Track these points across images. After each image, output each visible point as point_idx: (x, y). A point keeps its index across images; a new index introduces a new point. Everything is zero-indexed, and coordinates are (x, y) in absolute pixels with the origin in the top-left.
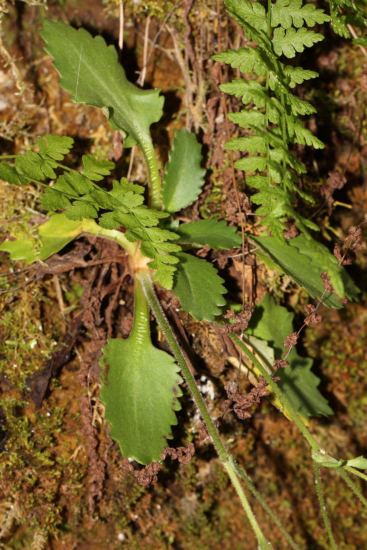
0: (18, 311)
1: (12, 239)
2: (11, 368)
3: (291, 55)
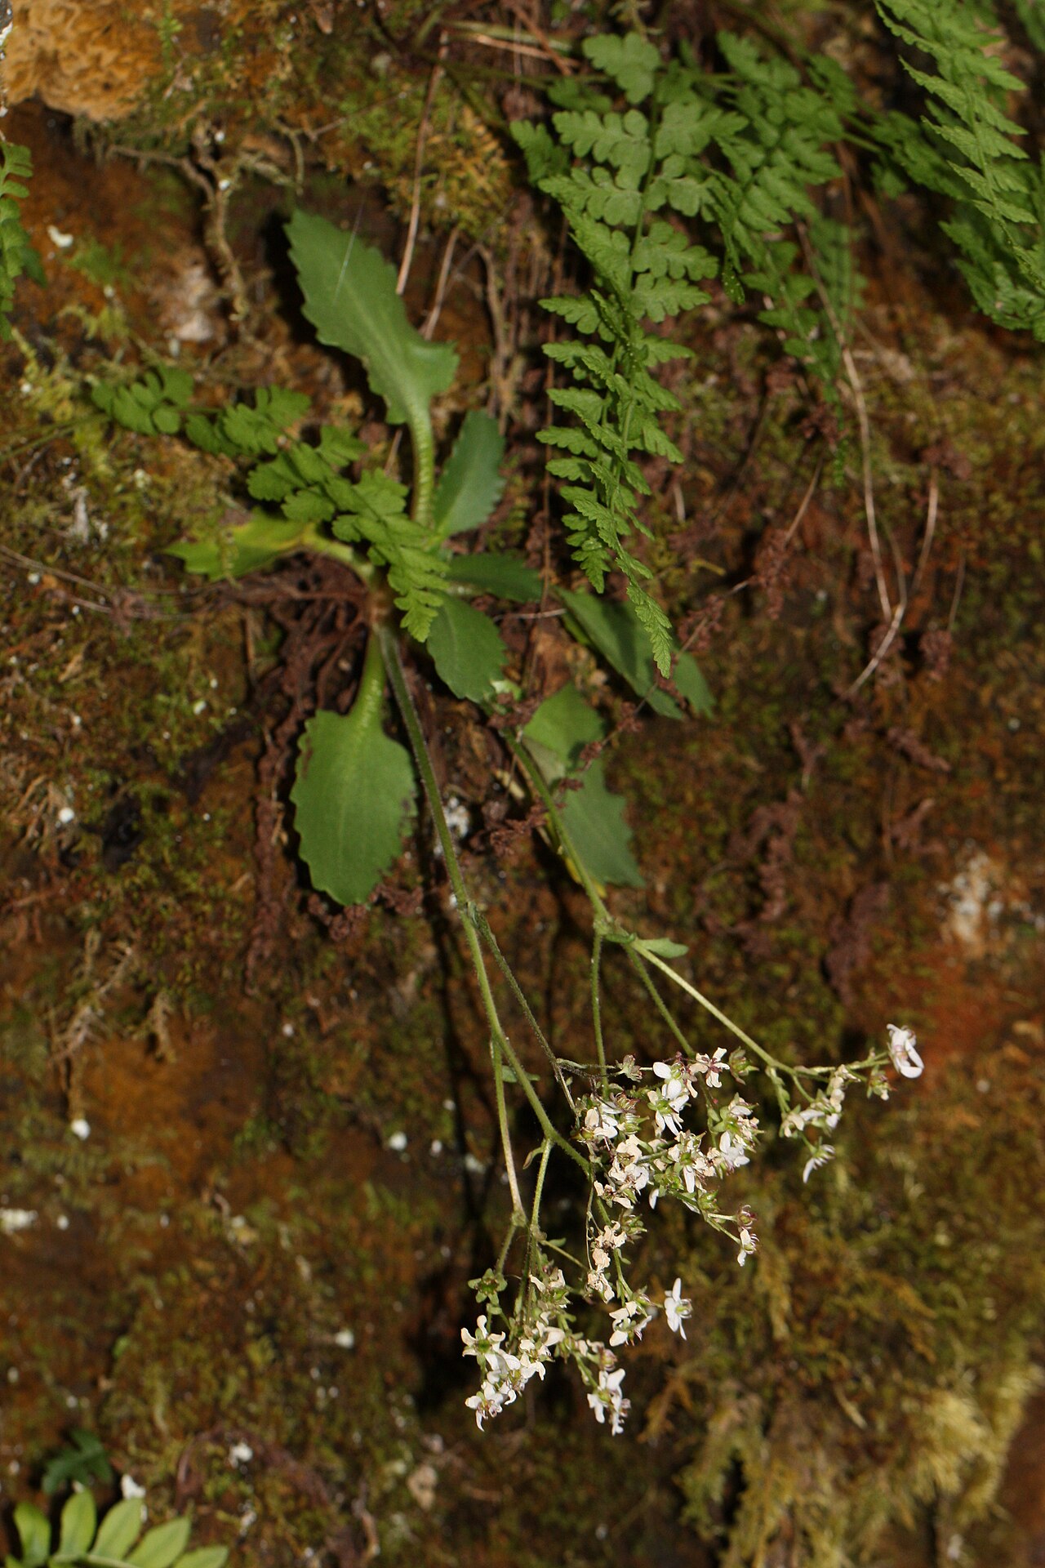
0: (184, 652)
1: (192, 540)
2: (160, 737)
3: (658, 316)
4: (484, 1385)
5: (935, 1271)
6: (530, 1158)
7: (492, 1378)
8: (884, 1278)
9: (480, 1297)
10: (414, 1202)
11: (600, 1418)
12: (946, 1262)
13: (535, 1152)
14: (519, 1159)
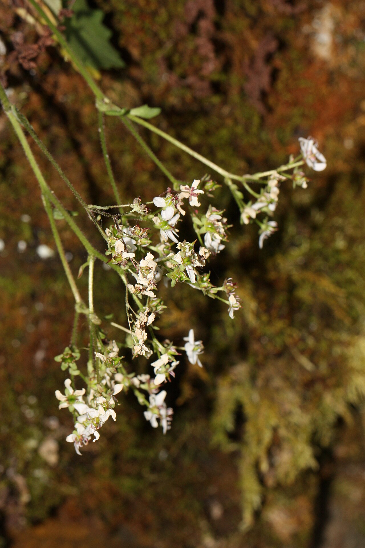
4: (77, 426)
5: (340, 266)
6: (81, 270)
7: (82, 419)
8: (309, 275)
9: (64, 366)
10: (14, 279)
11: (155, 424)
12: (345, 257)
13: (84, 266)
14: (75, 272)
